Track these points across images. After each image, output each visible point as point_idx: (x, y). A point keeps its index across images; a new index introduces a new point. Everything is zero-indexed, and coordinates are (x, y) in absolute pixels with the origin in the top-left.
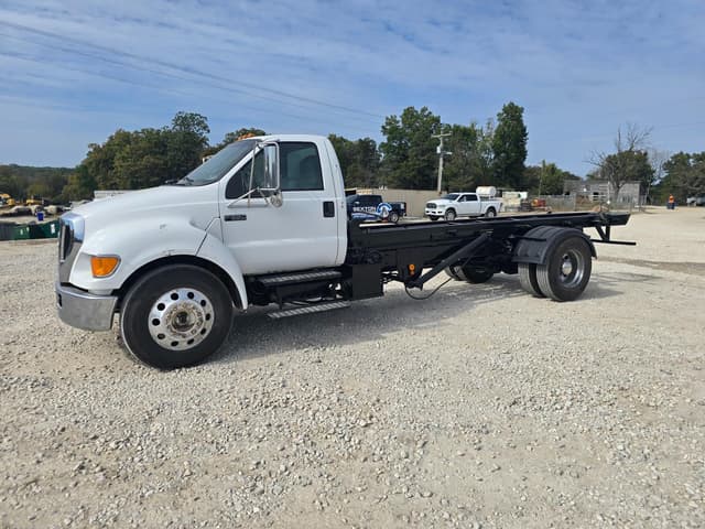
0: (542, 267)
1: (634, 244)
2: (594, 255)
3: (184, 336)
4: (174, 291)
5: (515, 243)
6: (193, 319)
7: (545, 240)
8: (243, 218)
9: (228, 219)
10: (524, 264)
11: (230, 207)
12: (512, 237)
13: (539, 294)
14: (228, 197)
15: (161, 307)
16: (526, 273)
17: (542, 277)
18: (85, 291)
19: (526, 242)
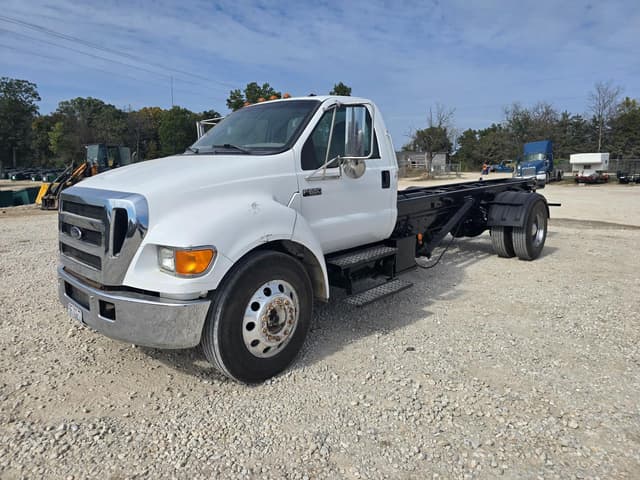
0: (519, 229)
1: (559, 205)
2: (548, 216)
3: (278, 339)
4: (266, 286)
5: (488, 207)
6: (282, 316)
7: (521, 205)
8: (318, 192)
9: (307, 194)
10: (498, 228)
11: (308, 180)
12: (483, 202)
13: (510, 253)
14: (305, 167)
15: (256, 307)
16: (500, 236)
17: (519, 239)
18: (155, 295)
19: (499, 207)
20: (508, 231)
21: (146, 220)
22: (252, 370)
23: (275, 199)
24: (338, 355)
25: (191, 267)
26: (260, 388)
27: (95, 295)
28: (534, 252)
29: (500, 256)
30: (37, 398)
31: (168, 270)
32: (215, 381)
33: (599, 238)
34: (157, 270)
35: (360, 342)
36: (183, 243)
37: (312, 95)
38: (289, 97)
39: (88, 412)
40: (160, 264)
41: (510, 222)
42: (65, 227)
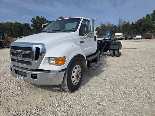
0: (117, 50)
4: (75, 66)
5: (109, 45)
6: (79, 74)
7: (117, 44)
8: (83, 42)
9: (81, 42)
10: (112, 50)
11: (81, 39)
13: (114, 55)
14: (80, 35)
15: (74, 72)
16: (112, 52)
17: (116, 52)
18: (49, 71)
19: (112, 45)
20: (114, 50)
21: (45, 50)
22: (73, 88)
23: (75, 43)
24: (89, 82)
25: (60, 62)
26: (75, 93)
27: (29, 73)
28: (119, 55)
29: (112, 56)
30: (13, 104)
31: (53, 64)
32: (62, 93)
33: (129, 51)
34: (48, 64)
35: (92, 79)
36: (57, 56)
37: (77, 17)
38: (70, 18)
39: (31, 105)
40: (49, 62)
41: (115, 48)
42: (12, 54)
